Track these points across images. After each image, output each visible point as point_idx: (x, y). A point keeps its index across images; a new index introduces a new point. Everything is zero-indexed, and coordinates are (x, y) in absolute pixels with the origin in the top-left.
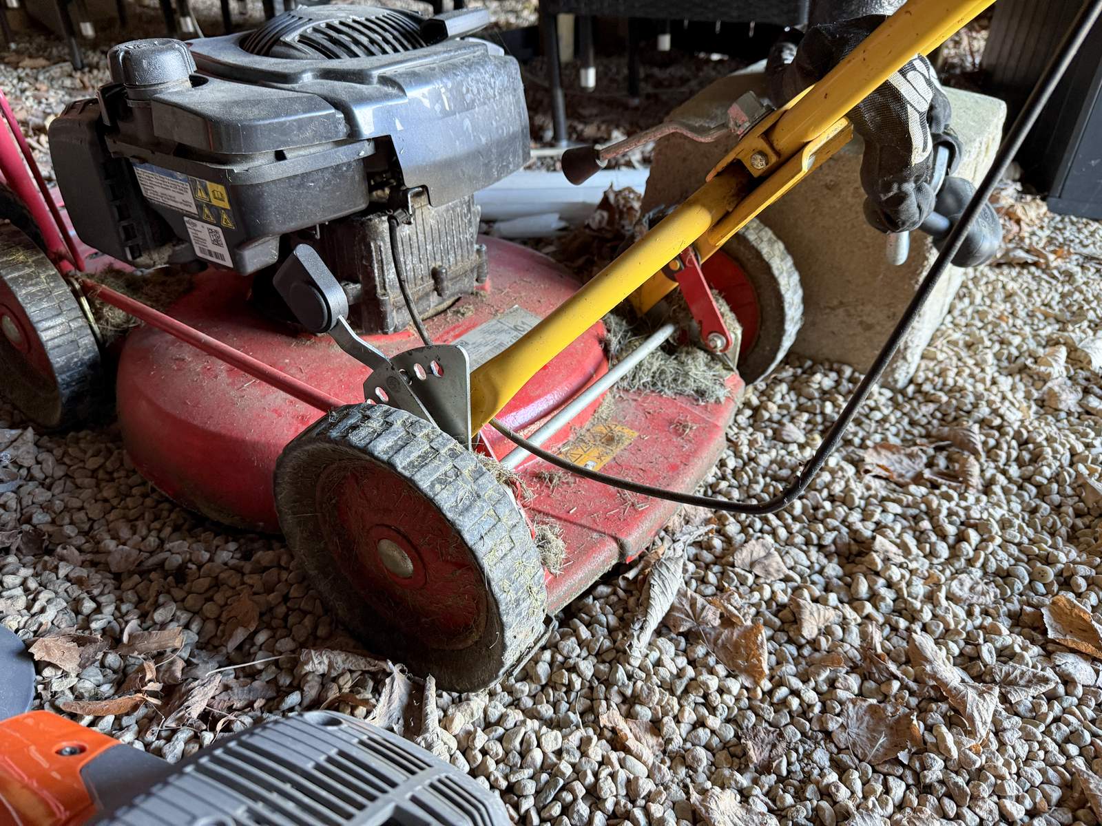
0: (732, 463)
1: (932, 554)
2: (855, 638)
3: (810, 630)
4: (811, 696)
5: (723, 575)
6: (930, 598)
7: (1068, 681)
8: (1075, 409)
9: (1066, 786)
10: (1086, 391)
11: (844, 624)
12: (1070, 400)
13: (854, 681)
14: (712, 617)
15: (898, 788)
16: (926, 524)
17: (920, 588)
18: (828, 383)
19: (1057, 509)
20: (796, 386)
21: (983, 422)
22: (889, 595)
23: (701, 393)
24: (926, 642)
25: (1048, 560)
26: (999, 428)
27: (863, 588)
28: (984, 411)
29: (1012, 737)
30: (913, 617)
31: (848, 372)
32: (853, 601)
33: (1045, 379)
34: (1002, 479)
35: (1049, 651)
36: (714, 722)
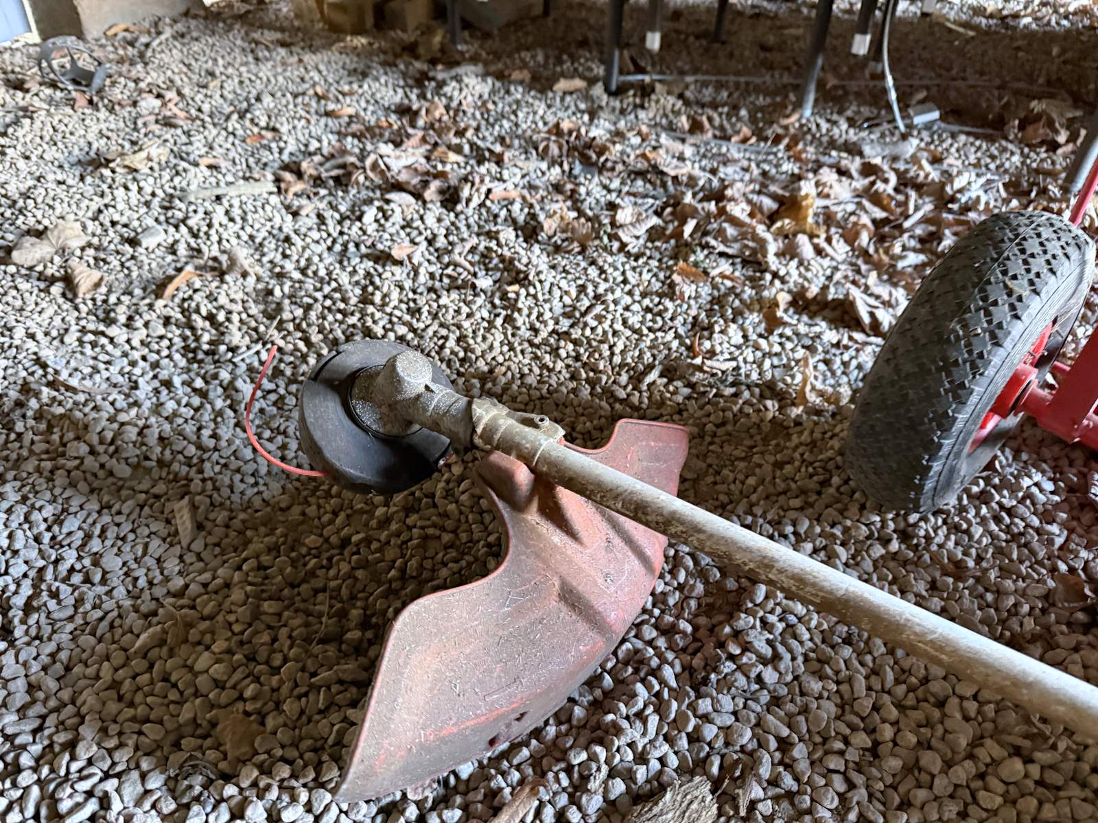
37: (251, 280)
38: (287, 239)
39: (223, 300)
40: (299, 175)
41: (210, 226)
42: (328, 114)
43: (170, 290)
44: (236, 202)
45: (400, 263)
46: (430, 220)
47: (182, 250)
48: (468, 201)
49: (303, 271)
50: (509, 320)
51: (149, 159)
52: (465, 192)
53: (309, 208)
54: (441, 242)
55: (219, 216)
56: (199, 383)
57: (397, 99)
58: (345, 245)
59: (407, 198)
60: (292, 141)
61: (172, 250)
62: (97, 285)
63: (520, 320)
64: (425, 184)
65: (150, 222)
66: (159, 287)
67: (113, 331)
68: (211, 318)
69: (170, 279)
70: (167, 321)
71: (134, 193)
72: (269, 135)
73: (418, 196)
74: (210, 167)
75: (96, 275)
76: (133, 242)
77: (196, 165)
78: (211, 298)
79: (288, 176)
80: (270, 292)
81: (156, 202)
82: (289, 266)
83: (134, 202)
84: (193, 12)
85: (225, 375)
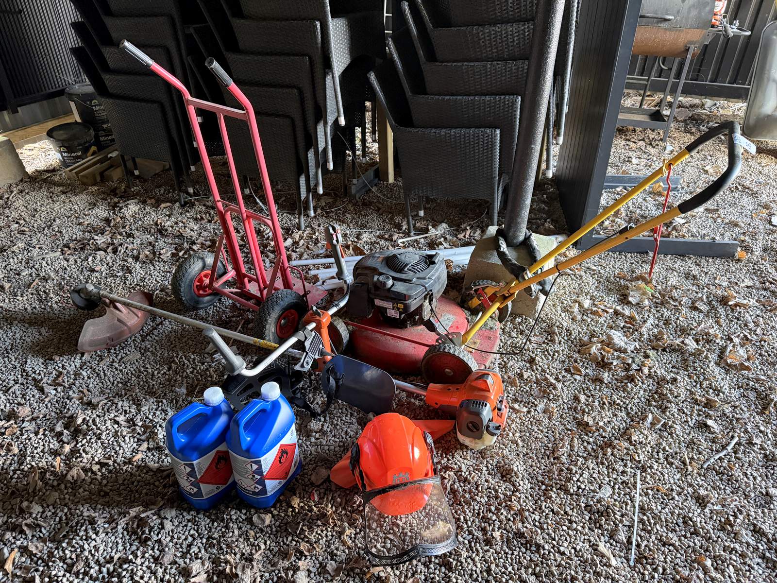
0: (501, 344)
1: (548, 359)
2: (534, 377)
3: (525, 377)
4: (528, 389)
5: (506, 369)
6: (548, 368)
7: (575, 380)
8: (581, 320)
9: (575, 397)
10: (583, 314)
11: (532, 375)
12: (579, 317)
13: (535, 385)
14: (506, 377)
15: (545, 401)
16: (546, 353)
17: (546, 366)
18: (520, 320)
19: (576, 346)
20: (512, 322)
21: (558, 327)
22: (540, 369)
23: (491, 328)
24: (548, 376)
25: (572, 357)
26: (562, 328)
27: (535, 367)
28: (558, 323)
29: (565, 390)
30: (545, 372)
31: (524, 317)
32: (533, 371)
33: (573, 312)
34: (563, 340)
35: (572, 374)
36: (511, 396)
37: (55, 281)
38: (65, 269)
39: (47, 287)
40: (69, 248)
41: (42, 267)
42: (80, 224)
43: (32, 286)
44: (49, 259)
45: (97, 271)
46: (108, 258)
47: (34, 275)
48: (120, 251)
49: (70, 277)
50: (125, 283)
51: (19, 247)
52: (120, 249)
53: (72, 258)
54: (110, 264)
55: (44, 264)
56: (43, 307)
57: (105, 215)
58: (82, 269)
59: (102, 253)
60: (66, 236)
61: (31, 275)
62: (10, 287)
63: (127, 282)
64: (108, 247)
65: (22, 268)
66: (29, 286)
67: (18, 298)
68: (44, 292)
69: (32, 283)
70: (32, 294)
71: (16, 260)
72: (58, 234)
73: (105, 251)
74: (39, 248)
75: (9, 285)
76: (19, 274)
77: (34, 247)
78: (44, 287)
79: (66, 249)
80: (61, 284)
81: (23, 262)
82: (66, 276)
83: (16, 262)
84: (24, 180)
85: (49, 304)
